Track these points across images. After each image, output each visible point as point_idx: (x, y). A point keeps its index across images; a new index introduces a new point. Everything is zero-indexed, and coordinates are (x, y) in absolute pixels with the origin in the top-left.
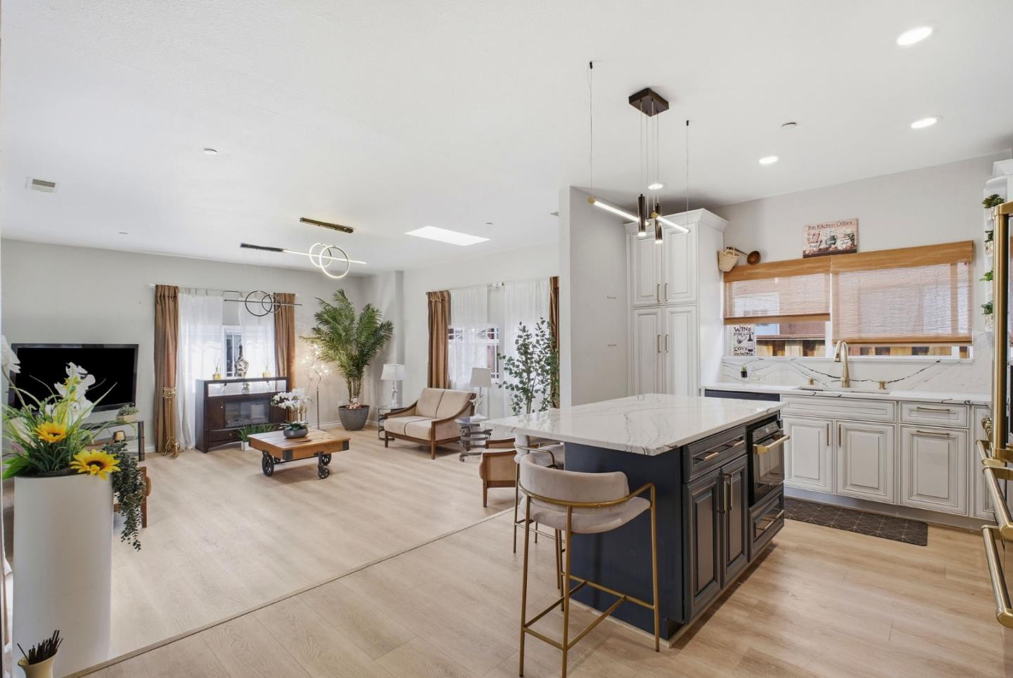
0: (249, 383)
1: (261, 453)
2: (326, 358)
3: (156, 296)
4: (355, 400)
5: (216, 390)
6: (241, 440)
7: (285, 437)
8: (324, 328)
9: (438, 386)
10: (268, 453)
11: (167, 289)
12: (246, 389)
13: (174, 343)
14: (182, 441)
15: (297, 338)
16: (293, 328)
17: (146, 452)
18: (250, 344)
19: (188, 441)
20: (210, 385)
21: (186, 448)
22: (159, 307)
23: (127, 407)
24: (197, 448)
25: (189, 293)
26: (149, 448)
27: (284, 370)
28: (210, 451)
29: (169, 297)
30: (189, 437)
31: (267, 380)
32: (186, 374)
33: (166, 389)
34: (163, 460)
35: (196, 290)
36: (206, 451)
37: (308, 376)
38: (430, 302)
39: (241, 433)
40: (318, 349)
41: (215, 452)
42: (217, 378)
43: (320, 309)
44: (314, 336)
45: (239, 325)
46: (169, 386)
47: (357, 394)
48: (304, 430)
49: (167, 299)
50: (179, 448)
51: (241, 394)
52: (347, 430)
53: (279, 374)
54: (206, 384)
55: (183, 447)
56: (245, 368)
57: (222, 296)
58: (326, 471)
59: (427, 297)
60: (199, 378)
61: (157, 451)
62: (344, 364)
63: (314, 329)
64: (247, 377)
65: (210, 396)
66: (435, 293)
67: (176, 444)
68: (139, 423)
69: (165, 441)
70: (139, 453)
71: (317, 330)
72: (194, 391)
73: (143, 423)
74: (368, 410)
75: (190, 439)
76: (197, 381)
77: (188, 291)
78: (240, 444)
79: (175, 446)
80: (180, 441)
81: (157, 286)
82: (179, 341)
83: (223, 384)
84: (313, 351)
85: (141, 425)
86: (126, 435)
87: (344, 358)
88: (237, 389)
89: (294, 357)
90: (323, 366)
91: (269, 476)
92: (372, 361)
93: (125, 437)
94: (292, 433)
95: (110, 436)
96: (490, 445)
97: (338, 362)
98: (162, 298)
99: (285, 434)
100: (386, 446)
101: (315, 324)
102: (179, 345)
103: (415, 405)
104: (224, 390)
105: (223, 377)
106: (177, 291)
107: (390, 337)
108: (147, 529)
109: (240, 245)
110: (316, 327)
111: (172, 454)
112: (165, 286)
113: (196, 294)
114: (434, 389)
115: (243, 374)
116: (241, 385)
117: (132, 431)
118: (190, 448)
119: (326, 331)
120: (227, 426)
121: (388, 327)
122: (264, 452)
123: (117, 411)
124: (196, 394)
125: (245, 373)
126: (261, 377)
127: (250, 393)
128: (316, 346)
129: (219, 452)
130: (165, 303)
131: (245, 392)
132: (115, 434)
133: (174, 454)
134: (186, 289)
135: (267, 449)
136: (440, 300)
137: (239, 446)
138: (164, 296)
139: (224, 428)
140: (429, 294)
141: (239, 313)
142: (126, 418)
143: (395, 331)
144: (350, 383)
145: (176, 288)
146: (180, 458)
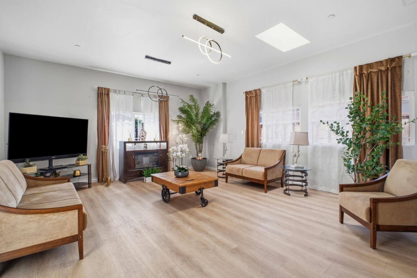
0: (147, 143)
1: (161, 186)
2: (185, 131)
3: (98, 93)
4: (200, 155)
5: (130, 147)
6: (144, 176)
7: (175, 176)
8: (183, 116)
9: (253, 146)
10: (166, 187)
11: (104, 89)
12: (146, 147)
13: (108, 120)
14: (112, 176)
15: (170, 121)
16: (168, 115)
17: (92, 182)
18: (147, 123)
19: (115, 175)
20: (127, 144)
21: (114, 180)
22: (100, 100)
23: (81, 156)
24: (120, 180)
25: (116, 92)
26: (94, 180)
27: (164, 138)
28: (128, 182)
29: (105, 94)
30: (116, 174)
31: (156, 142)
32: (114, 138)
33: (103, 146)
34: (101, 188)
35: (119, 91)
36: (125, 182)
37: (175, 141)
38: (246, 97)
39: (143, 172)
40: (181, 126)
41: (130, 183)
42: (130, 140)
43: (181, 105)
44: (178, 119)
45: (141, 112)
46: (105, 144)
47: (201, 151)
48: (187, 172)
49: (104, 95)
50: (110, 180)
51: (143, 150)
52: (196, 171)
53: (162, 140)
54: (125, 143)
55: (112, 180)
56: (145, 135)
57: (133, 95)
58: (206, 201)
59: (245, 94)
60: (121, 140)
61: (99, 181)
62: (194, 135)
63: (178, 116)
64: (146, 140)
65: (127, 150)
66: (250, 92)
67: (109, 178)
68: (88, 165)
69: (103, 176)
70: (89, 183)
71: (179, 117)
72: (118, 148)
73: (90, 166)
74: (206, 160)
75: (116, 175)
76: (120, 142)
77: (115, 91)
78: (144, 178)
79: (108, 179)
80: (111, 177)
81: (98, 88)
82: (110, 119)
83: (134, 144)
84: (178, 128)
85: (89, 166)
86: (81, 172)
87: (195, 132)
88: (140, 147)
89: (169, 131)
90: (184, 136)
91: (167, 203)
92: (207, 134)
93: (80, 173)
94: (180, 174)
95: (73, 173)
96: (344, 189)
97: (190, 134)
98: (101, 94)
99: (175, 174)
100: (227, 182)
101: (179, 113)
102: (110, 121)
103: (241, 157)
104: (134, 148)
105: (134, 140)
106: (109, 91)
107: (219, 120)
108: (84, 260)
109: (145, 57)
110: (179, 115)
111: (106, 184)
112: (103, 88)
113: (119, 93)
114: (250, 148)
115: (144, 138)
116: (143, 145)
117: (85, 170)
118: (116, 180)
119: (184, 117)
120: (136, 168)
121: (218, 114)
122: (163, 186)
123: (76, 158)
124: (119, 149)
125: (145, 138)
126: (153, 140)
127: (148, 149)
128: (180, 125)
129: (132, 183)
130: (103, 98)
131: (145, 149)
132: (75, 172)
133: (108, 184)
134: (114, 90)
135: (166, 185)
136: (254, 95)
137: (143, 179)
138: (102, 94)
139: (135, 169)
140: (246, 93)
141: (141, 105)
142: (81, 162)
143: (222, 117)
144: (196, 145)
145: (108, 90)
146: (111, 187)
